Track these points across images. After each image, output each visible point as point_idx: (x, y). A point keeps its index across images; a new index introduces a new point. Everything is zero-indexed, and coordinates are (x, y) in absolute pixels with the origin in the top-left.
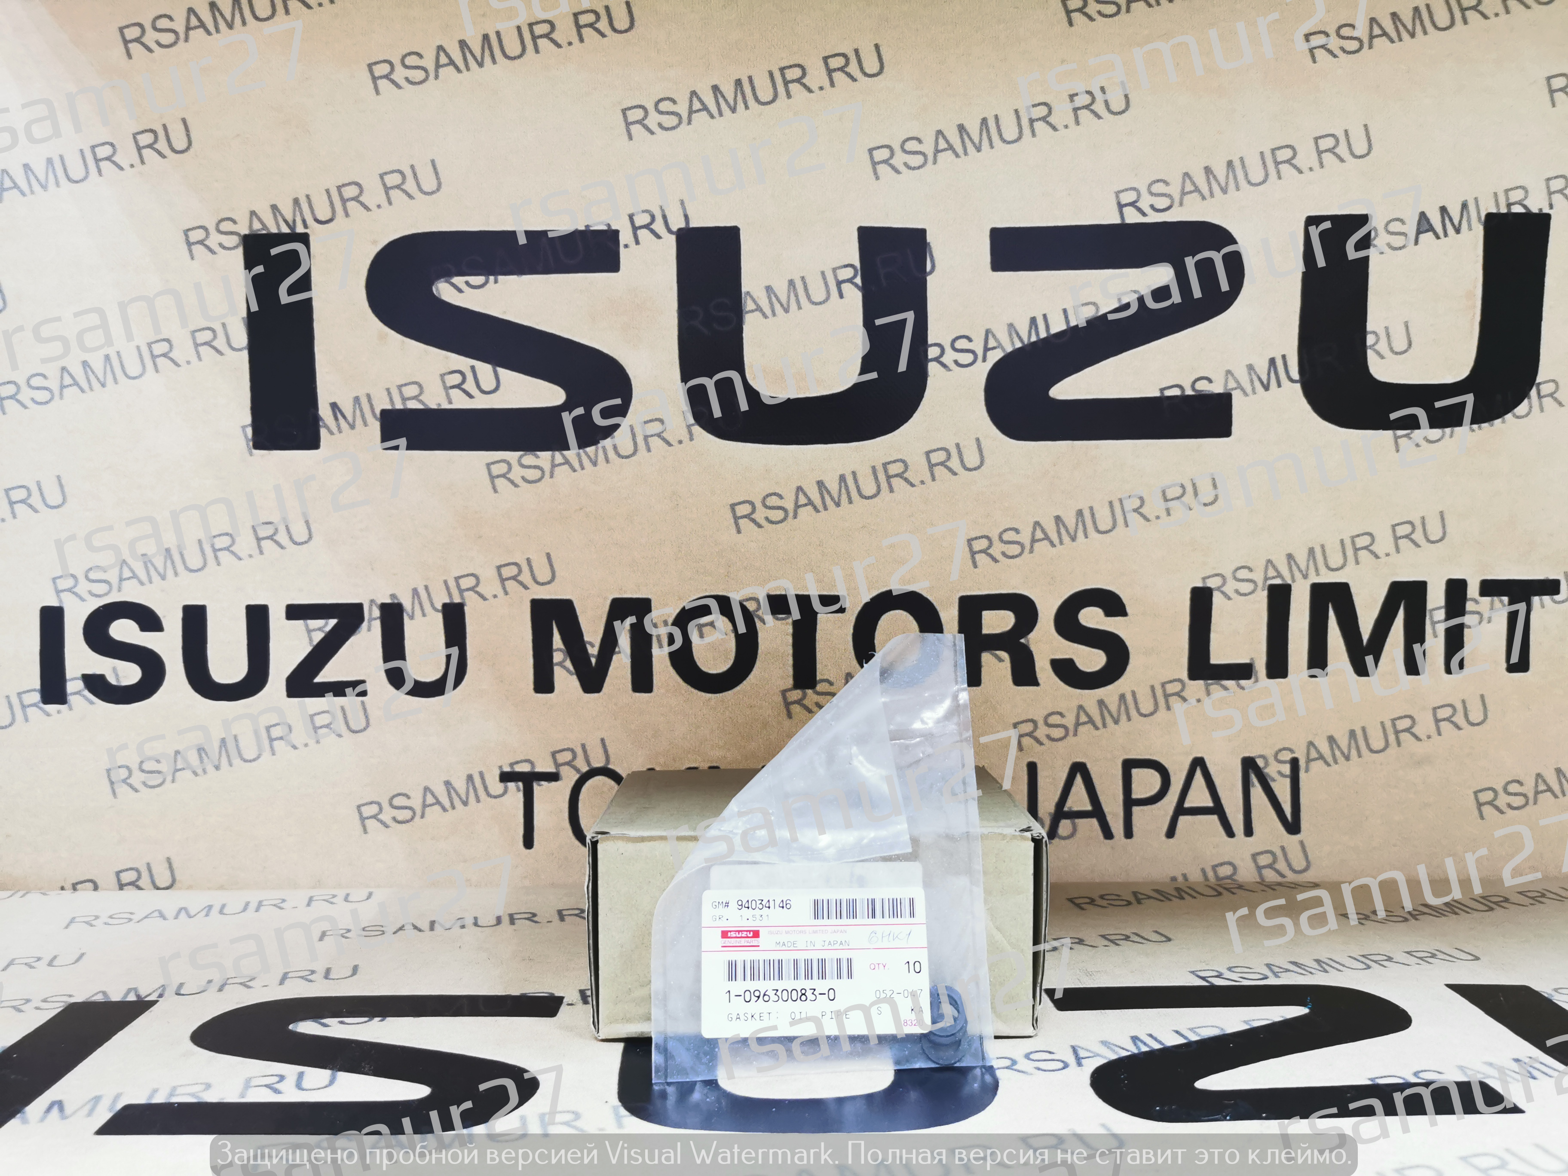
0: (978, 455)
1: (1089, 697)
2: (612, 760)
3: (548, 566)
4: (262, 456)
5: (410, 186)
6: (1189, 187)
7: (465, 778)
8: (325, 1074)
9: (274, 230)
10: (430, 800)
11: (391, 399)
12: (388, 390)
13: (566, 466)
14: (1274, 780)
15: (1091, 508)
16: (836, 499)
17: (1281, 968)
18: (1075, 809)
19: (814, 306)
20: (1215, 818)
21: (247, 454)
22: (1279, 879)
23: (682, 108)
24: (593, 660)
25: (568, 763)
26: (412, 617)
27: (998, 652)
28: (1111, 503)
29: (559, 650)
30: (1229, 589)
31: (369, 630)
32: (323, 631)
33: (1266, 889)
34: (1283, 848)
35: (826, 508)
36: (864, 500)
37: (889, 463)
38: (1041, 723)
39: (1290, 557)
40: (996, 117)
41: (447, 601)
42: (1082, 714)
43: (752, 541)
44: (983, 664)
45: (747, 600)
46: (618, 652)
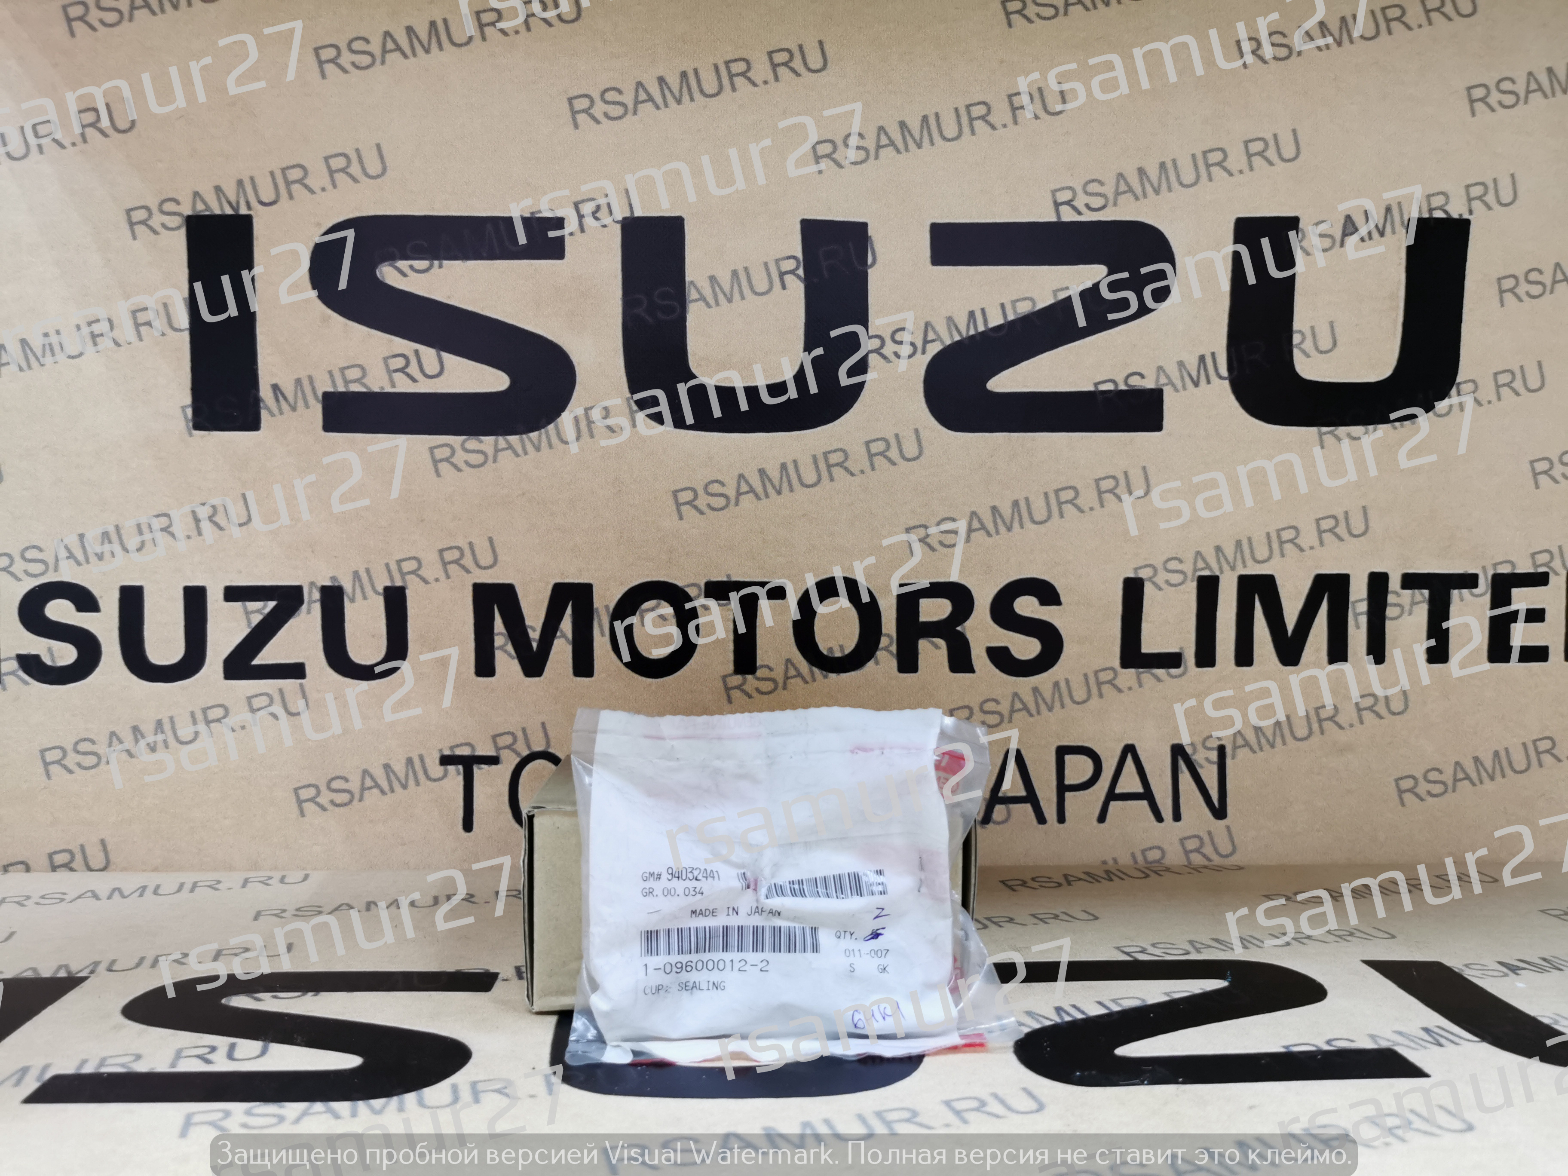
0: (916, 446)
1: (1024, 684)
2: (553, 742)
3: (490, 551)
4: (202, 437)
5: (355, 169)
6: (1123, 187)
7: (404, 761)
8: (256, 1046)
9: (218, 212)
10: (369, 782)
11: (334, 382)
12: (330, 372)
13: (510, 451)
14: (1202, 767)
15: (1027, 499)
16: (778, 487)
17: (1203, 944)
18: (1010, 794)
19: (757, 297)
20: (1145, 803)
21: (186, 436)
22: (1206, 863)
23: (628, 98)
24: (535, 645)
25: (509, 747)
26: (352, 600)
27: (934, 640)
28: (1046, 494)
29: (500, 634)
30: (1160, 579)
31: (309, 612)
32: (261, 614)
33: (1192, 871)
34: (1210, 833)
35: (767, 496)
36: (805, 489)
37: (830, 452)
38: (976, 709)
39: (1218, 549)
40: (937, 115)
41: (389, 584)
42: (1016, 699)
43: (694, 528)
44: (920, 651)
45: (688, 586)
46: (560, 637)
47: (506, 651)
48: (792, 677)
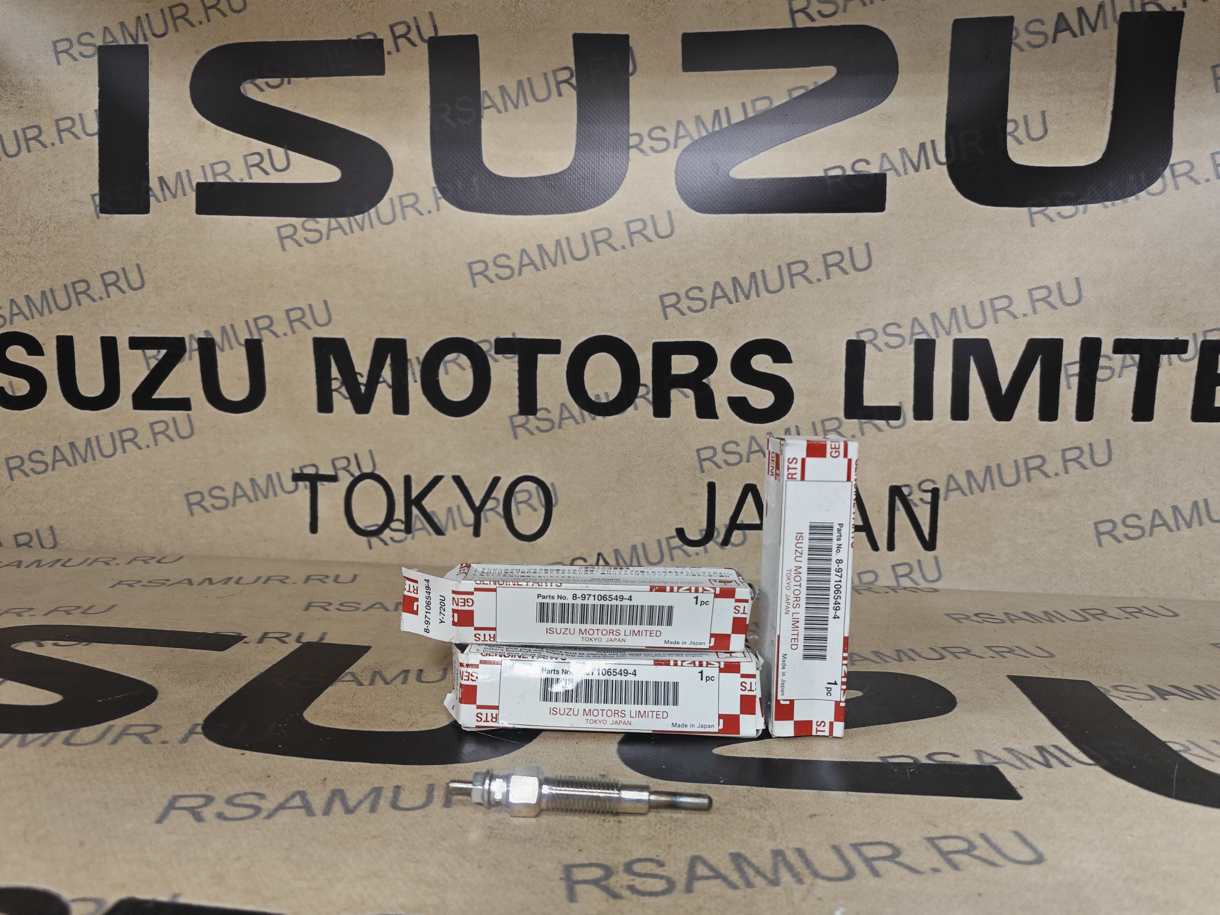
0: (669, 225)
1: (760, 430)
2: (378, 467)
3: (326, 312)
4: (107, 218)
7: (266, 477)
9: (122, 42)
10: (239, 492)
11: (205, 175)
12: (203, 167)
13: (339, 231)
14: (916, 505)
15: (763, 272)
16: (553, 261)
18: (746, 522)
19: (538, 103)
20: (863, 534)
21: (95, 218)
22: (913, 585)
24: (363, 388)
25: (344, 469)
26: (222, 350)
27: (684, 390)
28: (779, 267)
29: (336, 379)
30: (880, 342)
31: (191, 359)
32: (157, 359)
34: (919, 562)
35: (545, 268)
36: (575, 262)
37: (596, 231)
38: (719, 450)
39: (934, 315)
41: (248, 337)
42: (753, 443)
43: (485, 294)
44: (672, 399)
45: (482, 342)
46: (382, 382)
47: (340, 393)
48: (566, 418)
